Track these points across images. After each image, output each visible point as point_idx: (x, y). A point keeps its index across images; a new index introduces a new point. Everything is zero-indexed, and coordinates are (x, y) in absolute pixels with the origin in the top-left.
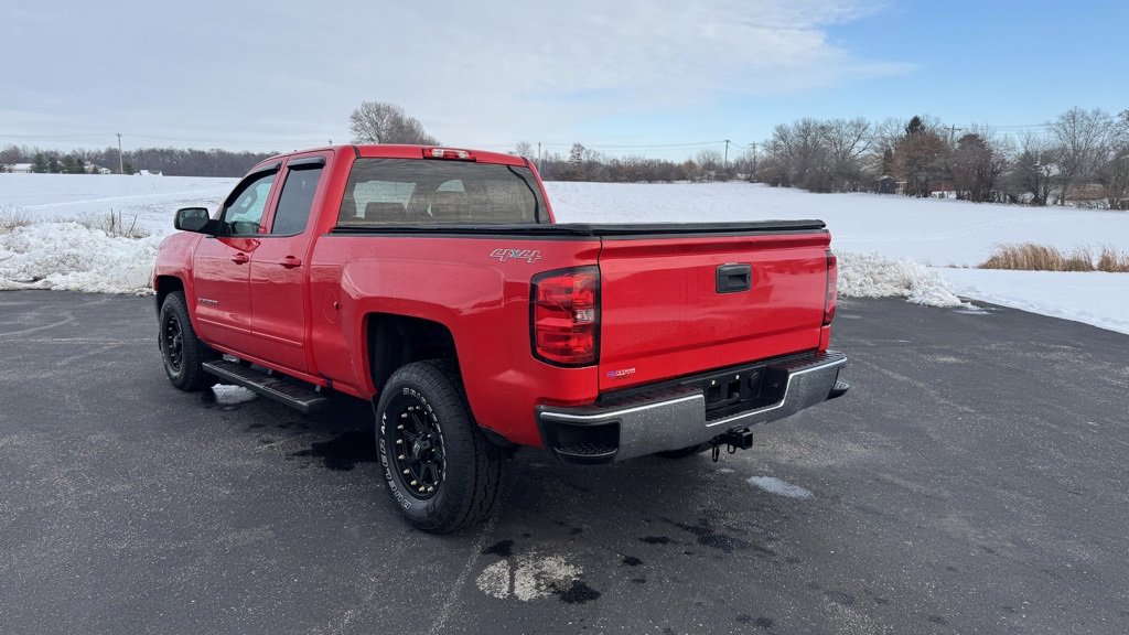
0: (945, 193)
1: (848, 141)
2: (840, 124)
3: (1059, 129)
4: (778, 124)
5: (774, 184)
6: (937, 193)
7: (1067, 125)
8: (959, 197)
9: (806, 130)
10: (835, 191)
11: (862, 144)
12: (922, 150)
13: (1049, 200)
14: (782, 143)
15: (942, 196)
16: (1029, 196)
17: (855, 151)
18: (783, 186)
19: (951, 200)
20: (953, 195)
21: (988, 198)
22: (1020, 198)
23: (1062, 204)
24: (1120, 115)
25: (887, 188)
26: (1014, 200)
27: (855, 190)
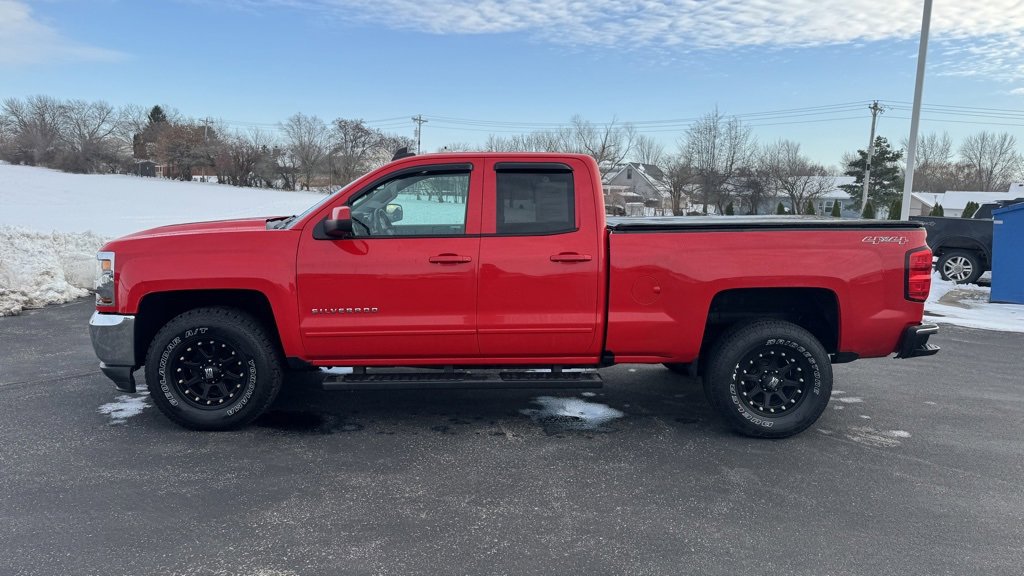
0: (206, 177)
1: (93, 124)
2: (82, 105)
3: (288, 128)
4: (8, 97)
5: (15, 161)
6: (199, 177)
7: (295, 127)
8: (221, 182)
9: (42, 108)
10: (92, 172)
11: (106, 127)
12: (183, 138)
13: (298, 187)
14: (14, 118)
15: (203, 180)
16: (280, 182)
17: (101, 133)
18: (26, 164)
19: (212, 184)
20: (214, 179)
21: (245, 183)
22: (274, 183)
23: (308, 190)
24: (333, 122)
25: (147, 171)
26: (269, 185)
27: (114, 172)
